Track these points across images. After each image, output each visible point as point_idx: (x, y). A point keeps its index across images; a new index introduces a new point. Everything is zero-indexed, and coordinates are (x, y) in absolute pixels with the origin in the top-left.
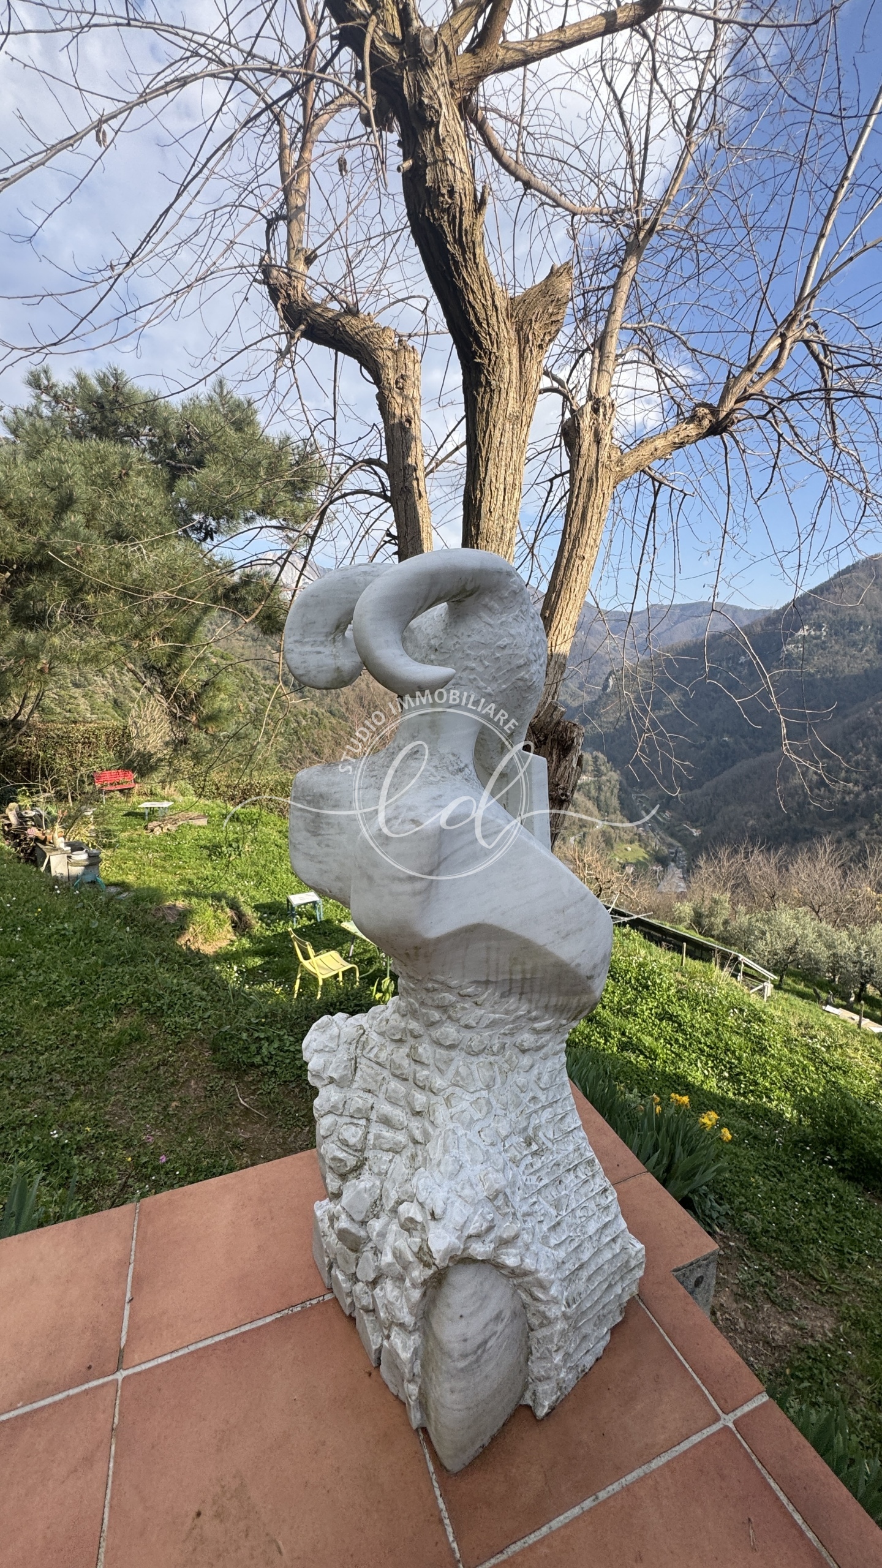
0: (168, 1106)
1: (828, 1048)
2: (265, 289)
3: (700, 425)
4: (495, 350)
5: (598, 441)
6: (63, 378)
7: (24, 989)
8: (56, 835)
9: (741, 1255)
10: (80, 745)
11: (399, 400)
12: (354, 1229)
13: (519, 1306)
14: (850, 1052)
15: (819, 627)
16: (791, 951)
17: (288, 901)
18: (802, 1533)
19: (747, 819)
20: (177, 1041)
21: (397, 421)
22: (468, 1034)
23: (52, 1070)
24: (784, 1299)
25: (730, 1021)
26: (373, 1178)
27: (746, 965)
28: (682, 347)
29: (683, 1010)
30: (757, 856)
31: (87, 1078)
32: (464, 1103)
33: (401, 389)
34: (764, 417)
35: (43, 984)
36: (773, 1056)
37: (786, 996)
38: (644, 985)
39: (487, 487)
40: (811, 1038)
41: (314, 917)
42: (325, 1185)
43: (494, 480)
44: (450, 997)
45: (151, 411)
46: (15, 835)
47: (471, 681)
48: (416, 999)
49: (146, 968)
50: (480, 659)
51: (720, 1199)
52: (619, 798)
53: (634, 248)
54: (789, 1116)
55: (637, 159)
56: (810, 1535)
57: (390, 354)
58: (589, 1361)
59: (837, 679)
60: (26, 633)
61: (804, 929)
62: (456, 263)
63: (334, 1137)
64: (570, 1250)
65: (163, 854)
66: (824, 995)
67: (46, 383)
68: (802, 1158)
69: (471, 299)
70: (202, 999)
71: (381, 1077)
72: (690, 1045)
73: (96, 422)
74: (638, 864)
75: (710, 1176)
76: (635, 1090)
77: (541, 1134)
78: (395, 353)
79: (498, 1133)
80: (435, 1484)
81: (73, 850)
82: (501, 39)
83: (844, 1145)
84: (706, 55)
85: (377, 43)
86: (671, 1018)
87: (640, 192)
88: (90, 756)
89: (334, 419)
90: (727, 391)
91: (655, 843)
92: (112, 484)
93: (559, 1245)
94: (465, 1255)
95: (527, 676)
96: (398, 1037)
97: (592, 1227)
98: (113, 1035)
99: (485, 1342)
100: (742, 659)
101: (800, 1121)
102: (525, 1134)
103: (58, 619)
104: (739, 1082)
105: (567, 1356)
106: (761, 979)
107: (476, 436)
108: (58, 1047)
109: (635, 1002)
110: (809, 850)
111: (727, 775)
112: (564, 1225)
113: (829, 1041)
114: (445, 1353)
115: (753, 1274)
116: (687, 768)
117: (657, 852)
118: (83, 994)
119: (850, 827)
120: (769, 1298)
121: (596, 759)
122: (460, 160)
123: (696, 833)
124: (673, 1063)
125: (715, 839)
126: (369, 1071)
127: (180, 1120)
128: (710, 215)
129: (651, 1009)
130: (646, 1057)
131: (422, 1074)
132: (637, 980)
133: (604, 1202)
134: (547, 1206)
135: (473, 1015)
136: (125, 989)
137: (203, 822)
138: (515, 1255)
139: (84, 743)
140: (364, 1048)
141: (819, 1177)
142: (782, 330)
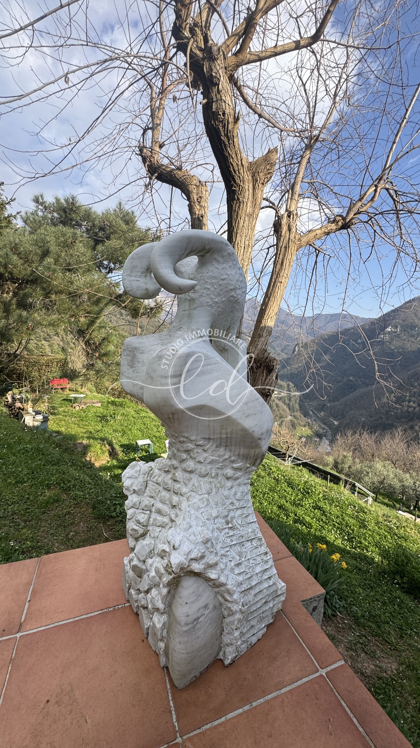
0: (68, 534)
1: (397, 527)
2: (140, 158)
3: (337, 224)
4: (242, 184)
5: (290, 230)
6: (49, 199)
7: (5, 474)
8: (29, 407)
9: (350, 628)
10: (44, 366)
11: (198, 207)
12: (140, 565)
13: (218, 603)
14: (408, 530)
15: (396, 327)
16: (382, 482)
17: (136, 443)
18: (357, 729)
19: (361, 417)
20: (76, 503)
21: (196, 216)
22: (199, 466)
23: (14, 513)
24: (372, 652)
25: (349, 511)
26: (151, 540)
27: (359, 488)
28: (331, 192)
29: (326, 505)
30: (365, 435)
31: (30, 518)
32: (196, 499)
33: (199, 202)
34: (367, 222)
35: (14, 472)
36: (370, 530)
37: (379, 505)
38: (307, 492)
39: (236, 246)
40: (389, 522)
41: (149, 452)
42: (128, 544)
43: (239, 242)
44: (191, 446)
45: (88, 215)
46: (10, 406)
47: (208, 295)
48: (176, 449)
49: (64, 468)
50: (212, 284)
51: (340, 599)
52: (299, 404)
53: (309, 147)
54: (377, 560)
55: (312, 110)
56: (361, 729)
57: (195, 187)
58: (254, 640)
59: (405, 352)
60: (23, 311)
61: (388, 472)
62: (225, 145)
63: (134, 520)
64: (245, 578)
65: (79, 419)
66: (398, 506)
67: (41, 201)
68: (383, 581)
69: (231, 161)
70: (90, 484)
71: (157, 491)
72: (329, 522)
73: (63, 219)
74: (308, 437)
75: (335, 585)
76: (301, 543)
77: (234, 521)
78: (197, 186)
79: (211, 515)
80: (170, 694)
81: (36, 414)
82: (248, 50)
83: (404, 575)
84: (343, 65)
85: (193, 50)
86: (320, 508)
87: (312, 122)
88: (48, 372)
89: (170, 218)
90: (350, 209)
91: (316, 427)
92: (67, 246)
93: (240, 574)
94: (189, 569)
95: (235, 295)
96: (167, 469)
97: (258, 569)
98: (45, 498)
99: (198, 618)
100: (359, 341)
101: (382, 562)
102: (226, 519)
103: (38, 306)
104: (352, 542)
105: (242, 634)
106: (367, 496)
107: (232, 222)
108: (18, 503)
109: (302, 500)
110: (391, 433)
111: (352, 396)
112: (243, 565)
113: (398, 524)
114: (177, 623)
115: (356, 637)
116: (330, 387)
117: (317, 432)
118: (33, 478)
119: (411, 424)
120: (364, 650)
121: (288, 385)
122: (228, 99)
123: (336, 423)
124: (320, 530)
125: (345, 426)
126: (153, 487)
127: (74, 541)
128: (344, 134)
129: (310, 504)
130: (306, 527)
131: (177, 486)
132: (304, 489)
133: (265, 558)
134: (235, 554)
135: (202, 456)
136: (53, 477)
137: (99, 405)
138: (216, 574)
139: (46, 366)
140: (151, 476)
141: (391, 590)
142: (376, 183)
